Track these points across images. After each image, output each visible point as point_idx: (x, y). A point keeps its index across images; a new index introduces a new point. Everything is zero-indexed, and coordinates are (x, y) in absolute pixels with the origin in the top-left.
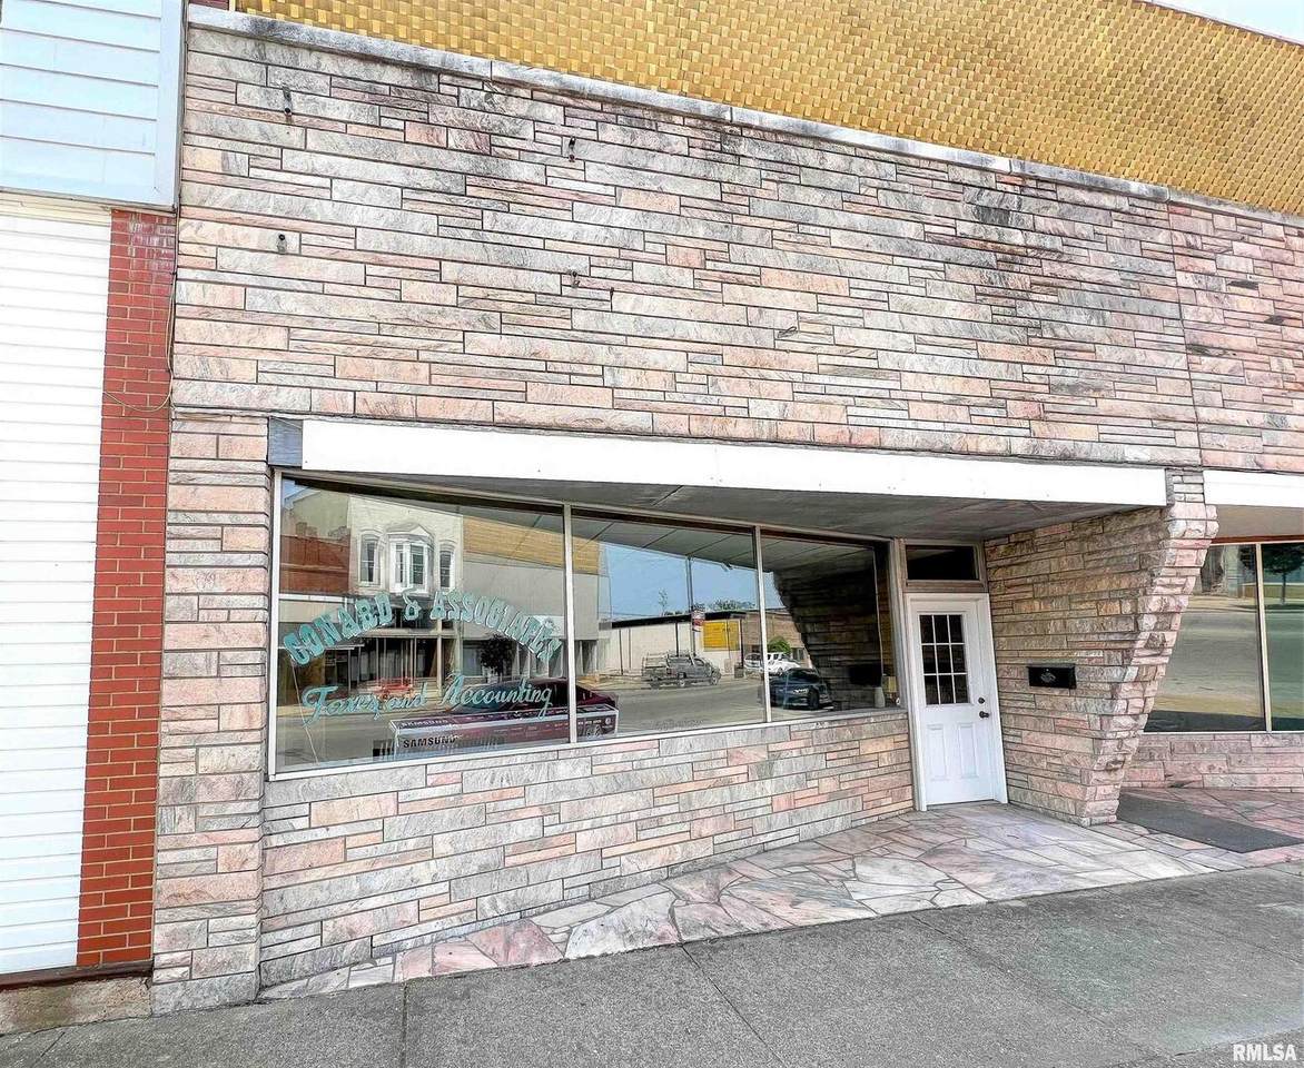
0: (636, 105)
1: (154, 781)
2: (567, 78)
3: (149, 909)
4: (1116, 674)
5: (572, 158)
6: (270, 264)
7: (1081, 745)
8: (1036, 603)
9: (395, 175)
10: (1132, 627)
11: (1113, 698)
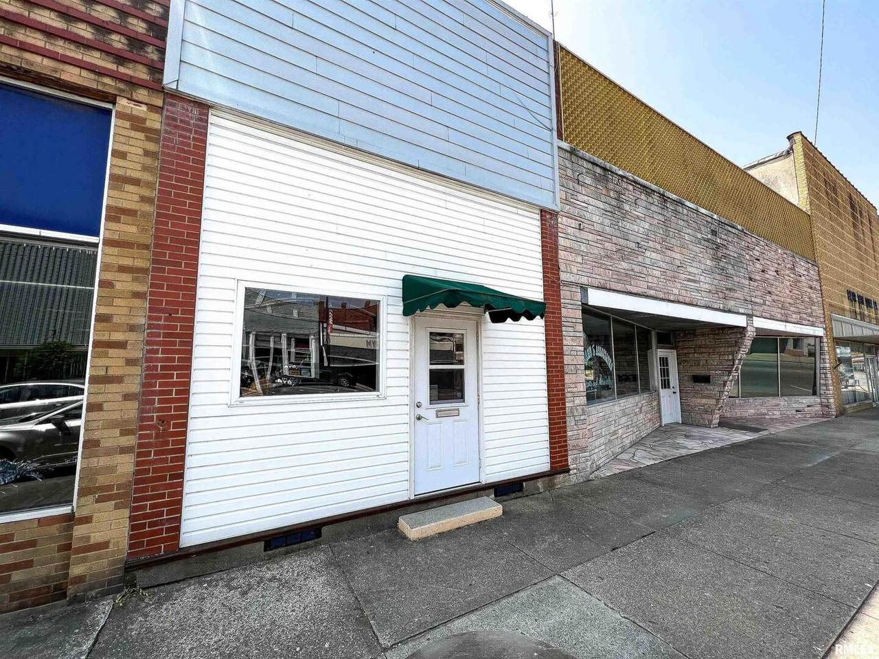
0: (647, 188)
1: (565, 408)
2: (635, 177)
3: (566, 451)
4: (726, 378)
5: (636, 204)
6: (577, 232)
7: (713, 402)
8: (696, 354)
9: (601, 205)
10: (732, 363)
11: (724, 386)
